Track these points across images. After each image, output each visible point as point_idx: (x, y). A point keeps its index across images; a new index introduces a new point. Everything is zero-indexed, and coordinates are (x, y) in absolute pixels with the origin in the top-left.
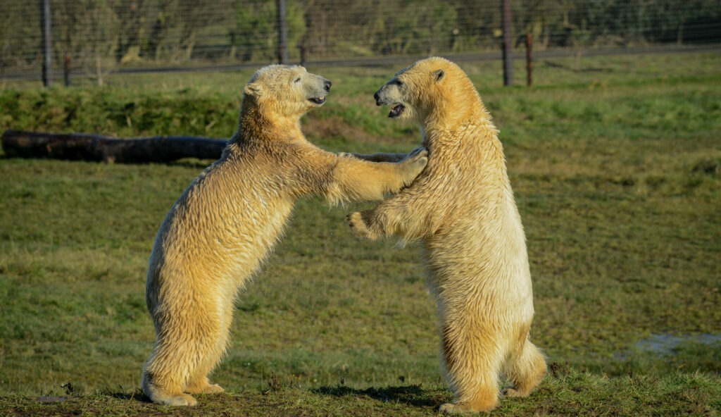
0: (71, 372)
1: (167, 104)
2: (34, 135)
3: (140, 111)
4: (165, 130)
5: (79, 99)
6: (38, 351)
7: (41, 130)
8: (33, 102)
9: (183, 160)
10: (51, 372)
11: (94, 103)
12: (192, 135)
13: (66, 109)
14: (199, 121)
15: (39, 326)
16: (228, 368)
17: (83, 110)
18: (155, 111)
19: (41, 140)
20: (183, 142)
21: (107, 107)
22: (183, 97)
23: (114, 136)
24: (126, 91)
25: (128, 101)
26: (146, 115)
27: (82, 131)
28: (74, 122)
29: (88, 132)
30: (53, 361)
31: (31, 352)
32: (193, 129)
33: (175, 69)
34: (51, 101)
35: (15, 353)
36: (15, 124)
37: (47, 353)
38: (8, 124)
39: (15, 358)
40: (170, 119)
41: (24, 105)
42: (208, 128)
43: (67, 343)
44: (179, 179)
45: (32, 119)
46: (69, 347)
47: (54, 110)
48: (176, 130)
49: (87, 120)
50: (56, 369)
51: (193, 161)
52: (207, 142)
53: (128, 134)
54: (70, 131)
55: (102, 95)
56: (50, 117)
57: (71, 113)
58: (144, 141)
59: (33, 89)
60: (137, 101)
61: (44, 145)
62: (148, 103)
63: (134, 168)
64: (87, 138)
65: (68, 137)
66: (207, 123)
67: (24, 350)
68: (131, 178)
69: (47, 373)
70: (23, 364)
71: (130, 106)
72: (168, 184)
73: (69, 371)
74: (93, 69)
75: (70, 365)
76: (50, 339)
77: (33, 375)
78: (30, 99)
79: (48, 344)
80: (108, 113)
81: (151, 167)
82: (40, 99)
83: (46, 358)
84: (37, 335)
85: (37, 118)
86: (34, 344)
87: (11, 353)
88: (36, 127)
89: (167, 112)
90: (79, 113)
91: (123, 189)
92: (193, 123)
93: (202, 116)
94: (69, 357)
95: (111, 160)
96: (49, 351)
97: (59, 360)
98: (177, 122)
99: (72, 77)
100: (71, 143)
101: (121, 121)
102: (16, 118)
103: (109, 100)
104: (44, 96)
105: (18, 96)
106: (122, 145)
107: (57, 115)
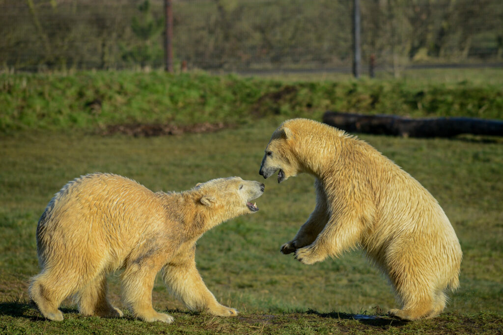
0: (376, 297)
1: (450, 92)
2: (346, 115)
3: (428, 98)
4: (448, 112)
5: (381, 88)
6: (351, 281)
7: (352, 111)
8: (346, 91)
9: (462, 136)
10: (360, 297)
11: (393, 91)
12: (468, 117)
13: (372, 96)
14: (474, 106)
15: (350, 262)
16: (497, 296)
17: (385, 96)
18: (440, 98)
19: (352, 119)
20: (461, 122)
21: (404, 95)
22: (462, 87)
23: (408, 117)
24: (418, 82)
25: (419, 90)
26: (434, 101)
27: (383, 112)
28: (378, 106)
29: (388, 114)
30: (362, 289)
31: (345, 281)
32: (469, 112)
33: (454, 66)
34: (360, 89)
35: (333, 282)
36: (333, 108)
37: (357, 283)
38: (327, 107)
39: (333, 286)
40: (452, 104)
41: (339, 92)
42: (481, 111)
43: (372, 276)
44: (458, 150)
45: (345, 103)
46: (373, 278)
47: (362, 97)
48: (456, 113)
49: (388, 103)
50: (365, 295)
51: (469, 136)
52: (480, 122)
53: (419, 115)
54: (374, 113)
55: (399, 85)
56: (359, 101)
57: (375, 99)
58: (431, 121)
59: (347, 80)
60: (426, 90)
61: (354, 124)
62: (435, 92)
63: (423, 142)
64: (387, 118)
65: (373, 117)
66: (480, 107)
67: (340, 280)
68: (421, 149)
69: (358, 298)
70: (339, 290)
71: (421, 94)
72: (450, 154)
73: (373, 297)
74: (392, 65)
75: (375, 292)
76: (360, 272)
77: (347, 299)
78: (344, 87)
79: (358, 276)
80: (403, 99)
81: (437, 141)
82: (352, 88)
83: (356, 286)
84: (349, 268)
85: (349, 102)
86: (347, 276)
87: (330, 281)
88: (348, 109)
89: (450, 98)
90: (381, 99)
91: (414, 158)
92: (470, 107)
93: (476, 102)
94: (375, 286)
95: (405, 136)
96: (359, 281)
97: (367, 288)
98: (456, 107)
99: (376, 71)
100: (375, 122)
101: (414, 105)
102: (333, 102)
103: (405, 88)
104: (355, 85)
105: (335, 85)
106: (414, 124)
107: (364, 100)
